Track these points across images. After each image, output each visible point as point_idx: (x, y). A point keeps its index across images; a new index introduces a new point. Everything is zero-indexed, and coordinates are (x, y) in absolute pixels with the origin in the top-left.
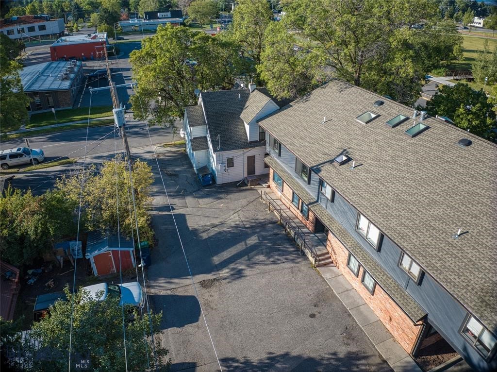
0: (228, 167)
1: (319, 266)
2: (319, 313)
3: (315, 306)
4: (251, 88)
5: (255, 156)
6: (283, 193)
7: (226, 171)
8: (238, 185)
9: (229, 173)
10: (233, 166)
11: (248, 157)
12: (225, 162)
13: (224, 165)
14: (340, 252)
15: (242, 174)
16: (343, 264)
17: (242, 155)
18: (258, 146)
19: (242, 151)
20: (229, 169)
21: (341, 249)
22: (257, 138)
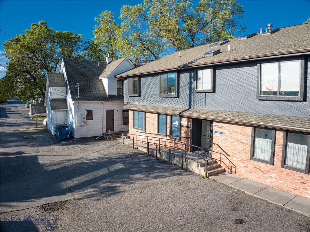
0: (86, 120)
1: (210, 175)
2: (247, 216)
3: (234, 210)
4: (108, 60)
5: (113, 111)
6: (146, 132)
7: (84, 123)
8: (97, 139)
9: (88, 127)
10: (92, 119)
11: (106, 111)
12: (84, 114)
13: (83, 116)
14: (236, 148)
15: (102, 129)
16: (242, 163)
17: (101, 108)
18: (116, 100)
19: (101, 104)
20: (87, 122)
21: (237, 143)
22: (115, 93)
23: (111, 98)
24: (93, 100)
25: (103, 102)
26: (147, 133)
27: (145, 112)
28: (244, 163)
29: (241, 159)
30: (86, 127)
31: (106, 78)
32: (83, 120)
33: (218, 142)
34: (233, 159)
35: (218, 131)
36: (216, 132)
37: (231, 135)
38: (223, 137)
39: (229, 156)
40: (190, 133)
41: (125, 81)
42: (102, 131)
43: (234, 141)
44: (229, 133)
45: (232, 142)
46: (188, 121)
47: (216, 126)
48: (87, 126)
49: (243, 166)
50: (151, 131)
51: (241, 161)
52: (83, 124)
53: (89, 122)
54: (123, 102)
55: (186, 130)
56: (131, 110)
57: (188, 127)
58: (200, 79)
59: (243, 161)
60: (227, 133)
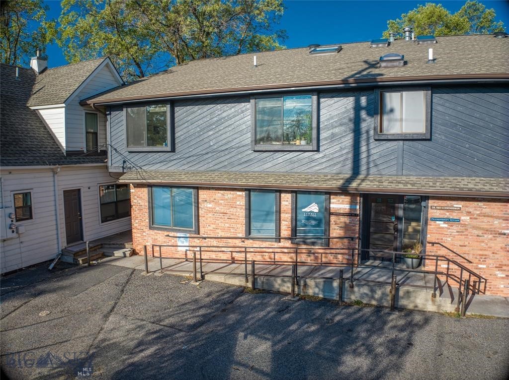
0: (17, 221)
5: (79, 190)
6: (202, 235)
7: (13, 232)
8: (51, 268)
9: (22, 240)
10: (31, 218)
11: (64, 191)
12: (8, 204)
13: (8, 211)
14: (487, 245)
15: (55, 242)
16: (501, 270)
17: (52, 184)
18: (87, 162)
19: (51, 174)
20: (20, 225)
21: (490, 236)
22: (81, 145)
23: (72, 157)
24: (31, 164)
25: (58, 168)
26: (205, 238)
27: (197, 188)
28: (505, 270)
29: (500, 265)
30: (17, 241)
31: (64, 105)
32: (10, 223)
33: (442, 239)
34: (480, 266)
35: (442, 216)
36: (435, 220)
37: (475, 222)
38: (455, 228)
39: (470, 262)
40: (357, 228)
41: (110, 114)
42: (56, 246)
43: (482, 233)
44: (471, 218)
45: (478, 236)
46: (353, 203)
47: (438, 208)
48: (19, 237)
49: (504, 276)
50: (218, 231)
51: (497, 269)
52: (10, 234)
53: (24, 226)
54: (107, 167)
55: (345, 223)
56: (138, 186)
57: (351, 214)
58: (392, 111)
59: (501, 267)
60: (465, 218)
